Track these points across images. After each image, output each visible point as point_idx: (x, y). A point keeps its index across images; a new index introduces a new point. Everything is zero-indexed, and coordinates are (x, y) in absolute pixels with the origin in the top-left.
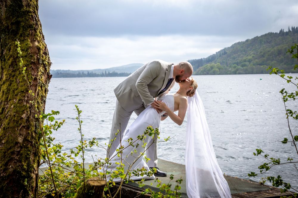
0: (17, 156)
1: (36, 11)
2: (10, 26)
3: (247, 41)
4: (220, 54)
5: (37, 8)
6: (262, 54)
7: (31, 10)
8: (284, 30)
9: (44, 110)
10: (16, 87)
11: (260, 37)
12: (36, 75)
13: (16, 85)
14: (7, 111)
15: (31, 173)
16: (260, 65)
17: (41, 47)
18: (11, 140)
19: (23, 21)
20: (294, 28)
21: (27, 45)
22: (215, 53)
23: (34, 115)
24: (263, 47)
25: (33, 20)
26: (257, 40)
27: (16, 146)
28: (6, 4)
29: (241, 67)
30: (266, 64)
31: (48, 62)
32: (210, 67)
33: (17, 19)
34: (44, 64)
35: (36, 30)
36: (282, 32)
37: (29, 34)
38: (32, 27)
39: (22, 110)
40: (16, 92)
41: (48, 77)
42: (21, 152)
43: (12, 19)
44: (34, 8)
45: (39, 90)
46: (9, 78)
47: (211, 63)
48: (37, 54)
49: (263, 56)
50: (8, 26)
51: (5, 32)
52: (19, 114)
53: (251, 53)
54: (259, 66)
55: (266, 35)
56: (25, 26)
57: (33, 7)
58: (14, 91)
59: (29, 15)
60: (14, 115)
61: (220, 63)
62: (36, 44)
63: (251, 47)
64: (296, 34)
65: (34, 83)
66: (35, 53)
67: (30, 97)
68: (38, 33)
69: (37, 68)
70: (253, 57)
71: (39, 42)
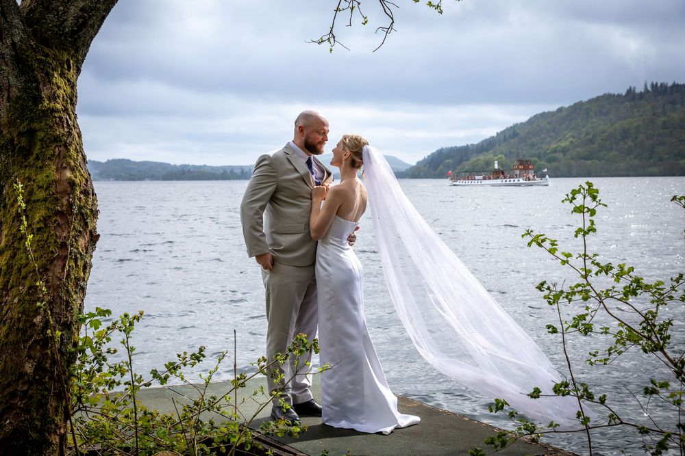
0: (21, 400)
1: (69, 107)
2: (16, 139)
3: (560, 110)
4: (505, 136)
5: (71, 100)
6: (590, 136)
7: (59, 106)
8: (635, 88)
9: (80, 305)
10: (24, 262)
11: (586, 102)
12: (65, 237)
13: (24, 258)
14: (5, 309)
15: (50, 434)
16: (586, 158)
17: (77, 181)
18: (12, 368)
19: (40, 129)
20: (657, 84)
21: (47, 176)
22: (495, 135)
23: (59, 317)
24: (592, 123)
25: (63, 126)
26: (580, 109)
27: (21, 381)
28: (9, 96)
29: (546, 163)
30: (597, 159)
31: (92, 211)
32: (484, 162)
33: (29, 124)
34: (82, 214)
35: (69, 147)
36: (630, 92)
37: (53, 155)
38: (61, 141)
39: (34, 309)
40: (24, 271)
41: (91, 240)
42: (30, 392)
43: (20, 125)
44: (67, 101)
45: (69, 267)
46: (13, 243)
47: (487, 155)
48: (69, 194)
49: (591, 141)
50: (12, 140)
51: (7, 150)
52: (28, 316)
53: (568, 136)
54: (582, 161)
55: (598, 98)
56: (45, 139)
57: (63, 100)
58: (19, 270)
59: (55, 117)
60: (19, 319)
61: (505, 155)
62: (68, 174)
63: (567, 122)
64: (660, 97)
65: (61, 254)
66: (65, 192)
67: (51, 280)
68: (72, 152)
69: (68, 222)
70: (572, 142)
71: (73, 170)
